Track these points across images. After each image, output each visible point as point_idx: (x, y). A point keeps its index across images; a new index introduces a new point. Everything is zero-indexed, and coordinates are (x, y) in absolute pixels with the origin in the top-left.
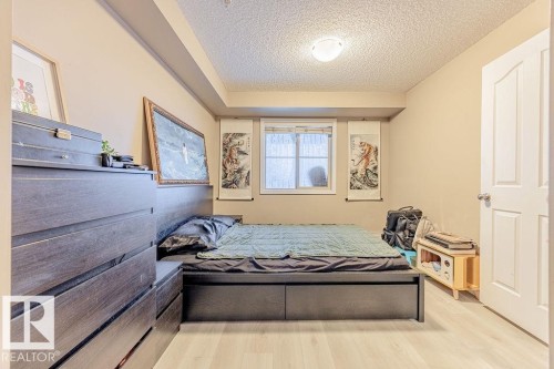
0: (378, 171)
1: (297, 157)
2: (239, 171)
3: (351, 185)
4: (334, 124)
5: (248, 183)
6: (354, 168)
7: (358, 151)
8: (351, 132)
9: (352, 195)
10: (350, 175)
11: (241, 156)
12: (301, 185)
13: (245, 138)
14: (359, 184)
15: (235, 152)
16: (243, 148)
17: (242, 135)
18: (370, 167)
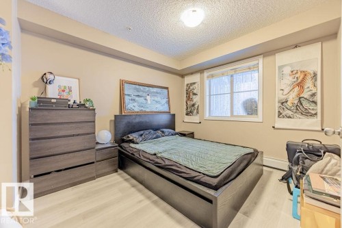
0: (318, 98)
1: (232, 93)
2: (193, 105)
3: (280, 113)
4: (261, 60)
5: (198, 113)
6: (283, 98)
7: (289, 80)
8: (279, 63)
9: (281, 123)
10: (277, 105)
11: (194, 96)
12: (235, 114)
13: (196, 85)
14: (290, 113)
15: (191, 94)
16: (195, 92)
17: (194, 83)
18: (306, 95)
